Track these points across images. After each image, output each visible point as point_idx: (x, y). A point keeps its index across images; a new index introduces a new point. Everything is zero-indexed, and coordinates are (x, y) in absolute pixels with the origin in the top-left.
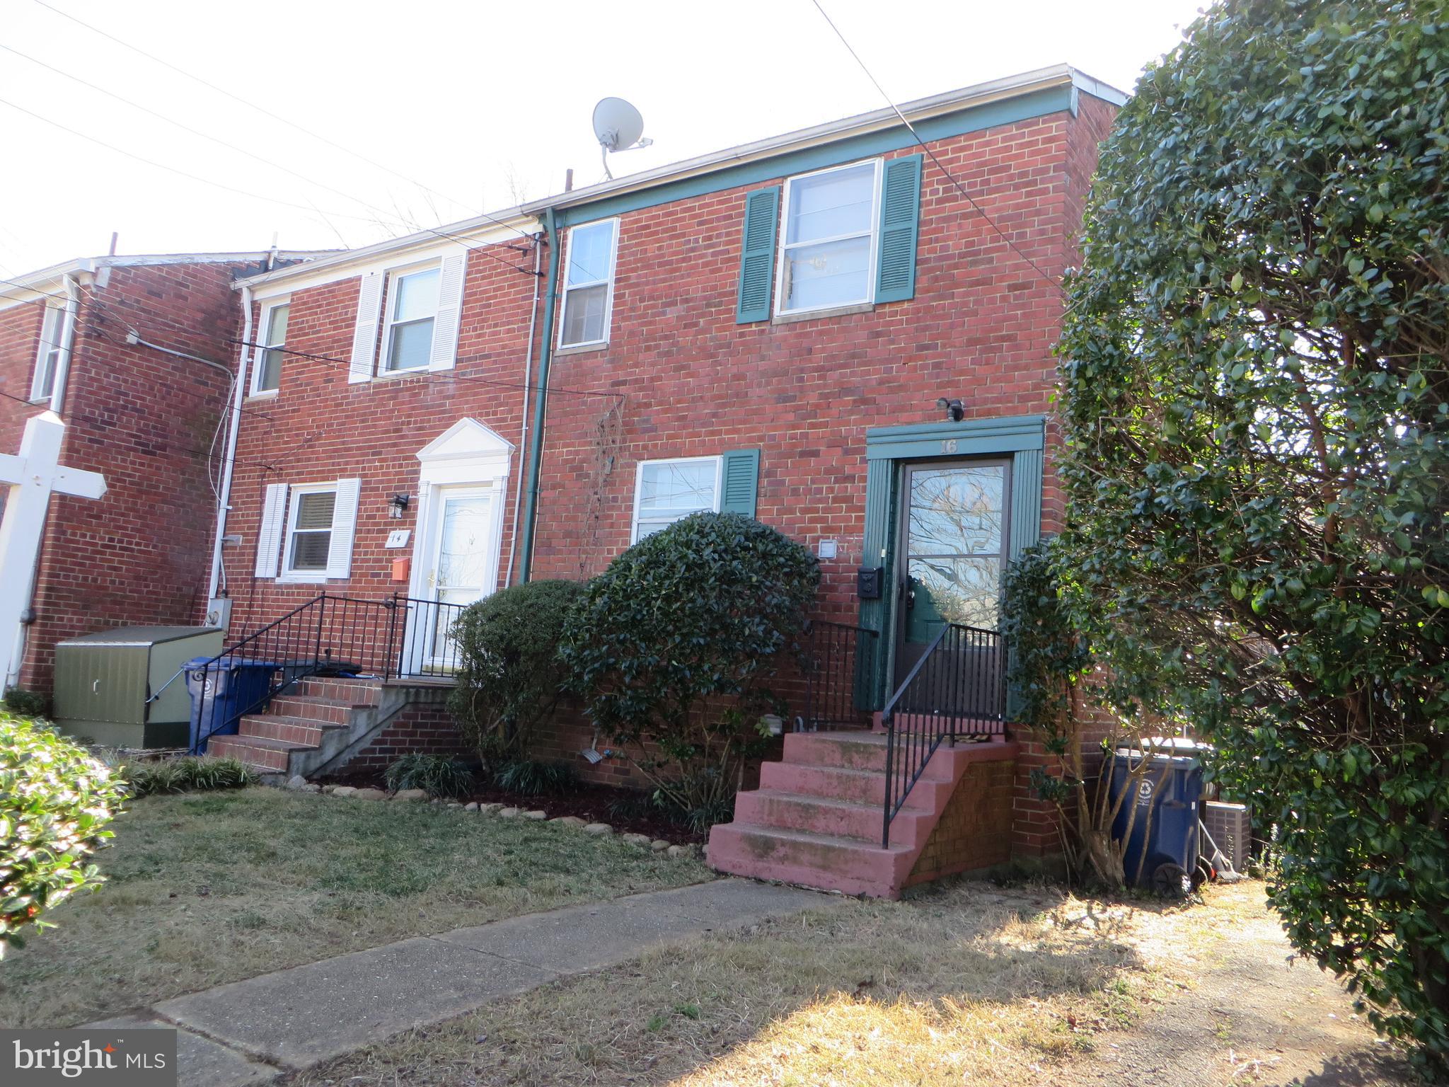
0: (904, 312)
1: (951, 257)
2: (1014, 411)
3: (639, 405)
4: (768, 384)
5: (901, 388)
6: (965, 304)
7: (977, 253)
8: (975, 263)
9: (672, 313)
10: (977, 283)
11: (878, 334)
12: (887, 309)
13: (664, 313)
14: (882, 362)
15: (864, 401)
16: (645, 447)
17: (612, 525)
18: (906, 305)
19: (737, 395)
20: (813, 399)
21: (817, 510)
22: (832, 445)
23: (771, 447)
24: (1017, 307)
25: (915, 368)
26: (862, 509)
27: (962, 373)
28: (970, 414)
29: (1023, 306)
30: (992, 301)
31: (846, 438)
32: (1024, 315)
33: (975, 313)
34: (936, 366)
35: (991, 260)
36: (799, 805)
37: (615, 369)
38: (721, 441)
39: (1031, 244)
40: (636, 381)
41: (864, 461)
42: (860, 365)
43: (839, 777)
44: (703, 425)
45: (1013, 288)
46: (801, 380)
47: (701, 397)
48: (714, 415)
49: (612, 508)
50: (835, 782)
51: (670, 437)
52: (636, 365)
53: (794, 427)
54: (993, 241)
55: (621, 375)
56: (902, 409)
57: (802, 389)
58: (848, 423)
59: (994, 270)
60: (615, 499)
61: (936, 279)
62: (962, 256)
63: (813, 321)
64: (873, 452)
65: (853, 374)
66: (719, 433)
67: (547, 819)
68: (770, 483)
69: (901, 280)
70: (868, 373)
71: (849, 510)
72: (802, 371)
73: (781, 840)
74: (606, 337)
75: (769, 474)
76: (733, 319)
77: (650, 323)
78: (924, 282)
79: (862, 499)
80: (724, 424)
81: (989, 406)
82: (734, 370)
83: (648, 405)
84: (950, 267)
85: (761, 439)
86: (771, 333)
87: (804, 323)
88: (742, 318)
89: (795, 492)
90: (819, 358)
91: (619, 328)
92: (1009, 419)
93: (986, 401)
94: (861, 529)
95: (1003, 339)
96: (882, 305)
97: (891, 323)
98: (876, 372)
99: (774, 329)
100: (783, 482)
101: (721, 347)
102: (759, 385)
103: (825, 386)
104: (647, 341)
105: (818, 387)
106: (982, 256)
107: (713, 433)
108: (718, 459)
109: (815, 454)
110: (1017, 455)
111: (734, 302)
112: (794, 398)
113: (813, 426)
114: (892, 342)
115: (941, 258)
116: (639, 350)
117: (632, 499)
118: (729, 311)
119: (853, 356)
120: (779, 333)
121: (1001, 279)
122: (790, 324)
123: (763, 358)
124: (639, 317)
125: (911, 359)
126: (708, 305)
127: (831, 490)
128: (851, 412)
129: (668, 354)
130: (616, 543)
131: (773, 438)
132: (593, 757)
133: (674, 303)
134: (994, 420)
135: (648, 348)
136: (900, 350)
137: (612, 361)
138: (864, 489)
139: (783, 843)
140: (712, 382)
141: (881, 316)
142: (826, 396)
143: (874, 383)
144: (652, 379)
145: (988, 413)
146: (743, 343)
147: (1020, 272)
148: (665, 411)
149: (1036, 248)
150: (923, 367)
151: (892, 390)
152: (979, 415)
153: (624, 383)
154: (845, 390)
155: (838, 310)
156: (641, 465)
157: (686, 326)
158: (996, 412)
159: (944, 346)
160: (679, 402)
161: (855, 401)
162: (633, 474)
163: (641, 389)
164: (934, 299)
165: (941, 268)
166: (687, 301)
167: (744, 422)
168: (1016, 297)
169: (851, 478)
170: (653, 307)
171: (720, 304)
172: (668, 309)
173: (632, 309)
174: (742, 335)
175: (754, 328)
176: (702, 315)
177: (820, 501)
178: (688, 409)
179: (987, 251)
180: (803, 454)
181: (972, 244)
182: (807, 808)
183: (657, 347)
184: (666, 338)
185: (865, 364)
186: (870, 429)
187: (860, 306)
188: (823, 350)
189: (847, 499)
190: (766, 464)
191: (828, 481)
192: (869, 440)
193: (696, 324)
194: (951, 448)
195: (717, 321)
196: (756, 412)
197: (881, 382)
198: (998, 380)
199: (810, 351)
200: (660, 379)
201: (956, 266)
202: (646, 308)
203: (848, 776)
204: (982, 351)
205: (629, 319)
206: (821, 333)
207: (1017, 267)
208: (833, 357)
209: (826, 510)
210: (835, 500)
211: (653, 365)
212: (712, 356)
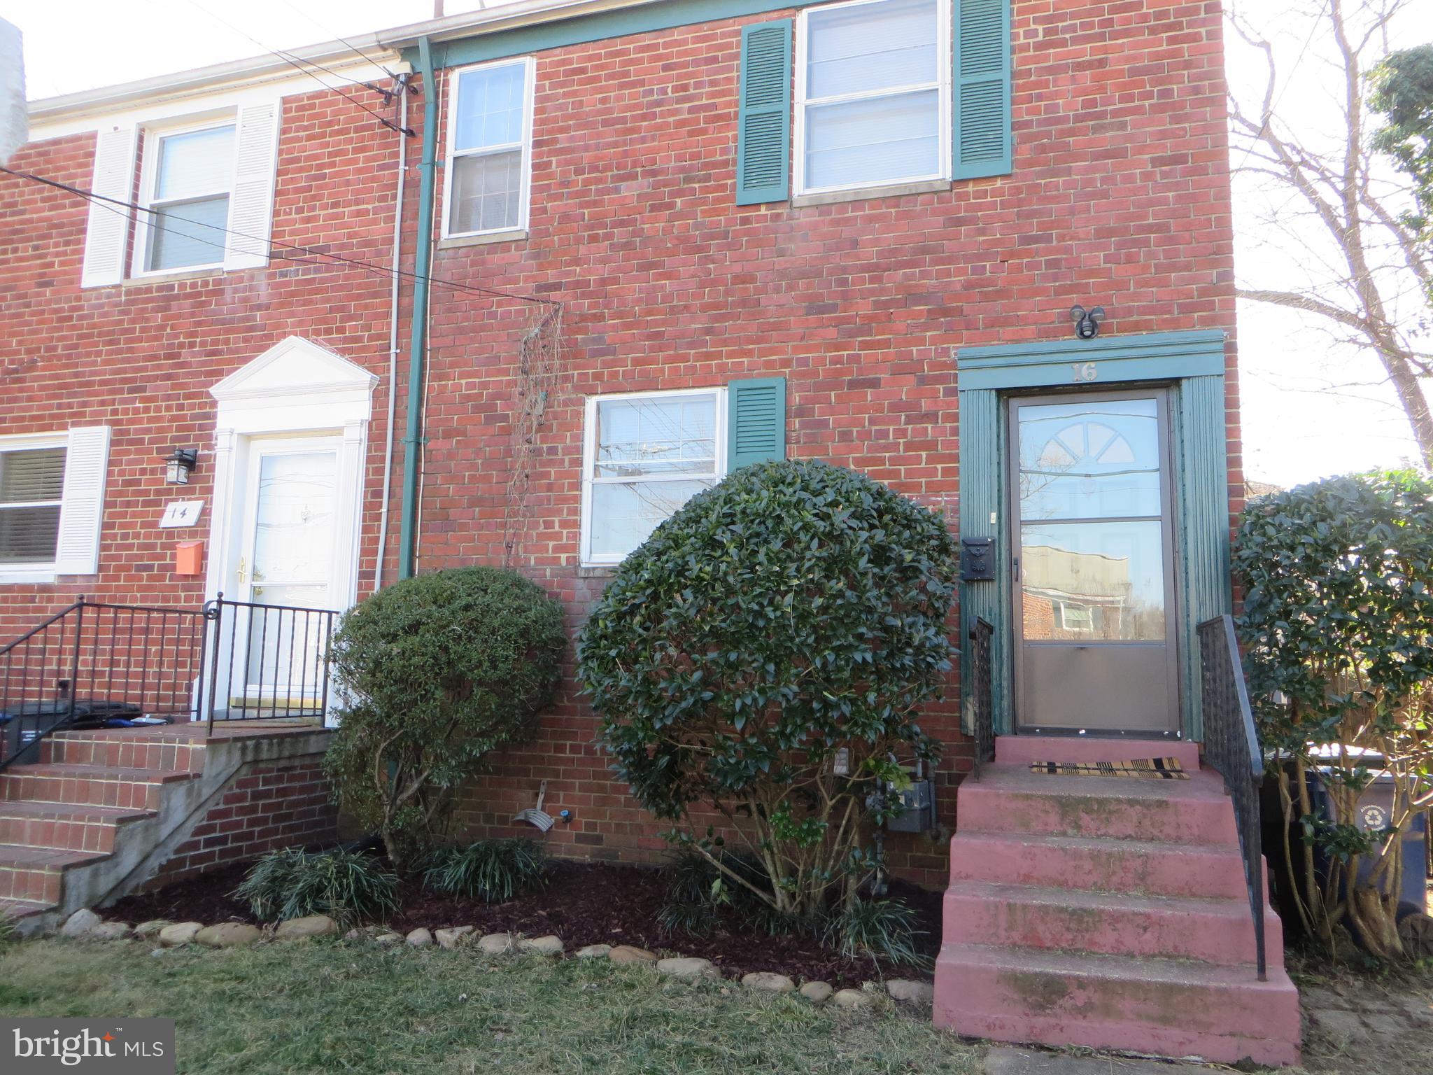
0: (997, 193)
1: (1065, 119)
2: (1175, 325)
3: (584, 318)
4: (791, 288)
5: (1000, 294)
6: (1090, 182)
7: (1102, 115)
8: (1102, 128)
9: (629, 190)
10: (1107, 155)
11: (960, 222)
12: (971, 188)
13: (617, 190)
14: (967, 259)
15: (946, 312)
16: (597, 376)
17: (550, 488)
18: (999, 183)
19: (743, 303)
20: (864, 308)
21: (881, 461)
22: (898, 371)
23: (802, 375)
24: (1168, 188)
25: (1019, 268)
26: (956, 458)
27: (1091, 273)
28: (1108, 329)
29: (1176, 186)
30: (1130, 179)
31: (921, 362)
32: (1179, 198)
33: (1105, 195)
34: (1049, 264)
35: (1123, 126)
36: (1062, 910)
37: (541, 267)
38: (722, 368)
39: (1181, 105)
40: (577, 284)
41: (953, 392)
42: (935, 262)
43: (1094, 856)
44: (691, 345)
45: (1157, 162)
46: (844, 282)
47: (686, 307)
48: (708, 331)
49: (551, 463)
50: (1088, 865)
51: (636, 362)
52: (577, 261)
53: (838, 347)
54: (1123, 99)
55: (551, 276)
56: (1005, 322)
57: (845, 296)
58: (921, 341)
59: (1129, 138)
60: (553, 451)
61: (1043, 149)
62: (1078, 119)
63: (858, 203)
64: (967, 380)
65: (924, 275)
66: (718, 355)
67: (570, 949)
68: (804, 425)
69: (995, 149)
70: (948, 273)
71: (930, 460)
72: (845, 270)
73: (1077, 978)
74: (524, 222)
75: (800, 413)
76: (732, 198)
77: (595, 203)
78: (1026, 152)
79: (956, 444)
80: (725, 343)
81: (1135, 318)
82: (737, 268)
83: (600, 317)
84: (1063, 133)
85: (786, 363)
86: (790, 218)
87: (842, 206)
88: (744, 197)
89: (845, 436)
90: (871, 254)
91: (544, 210)
92: (1168, 336)
93: (1130, 311)
94: (955, 486)
95: (1150, 229)
96: (964, 182)
97: (979, 207)
98: (960, 272)
99: (796, 213)
100: (825, 424)
101: (713, 237)
102: (777, 290)
103: (882, 291)
104: (591, 227)
105: (872, 292)
106: (1109, 120)
107: (708, 356)
108: (721, 395)
109: (874, 384)
110: (1184, 383)
111: (732, 175)
112: (834, 308)
113: (865, 346)
114: (982, 232)
115: (1048, 122)
116: (579, 241)
117: (579, 450)
118: (723, 188)
119: (925, 250)
120: (803, 219)
121: (1141, 150)
122: (822, 207)
123: (781, 253)
124: (578, 194)
125: (1012, 255)
126: (688, 180)
127: (903, 433)
128: (926, 327)
129: (628, 246)
130: (560, 512)
131: (804, 362)
132: (542, 821)
133: (633, 176)
134: (1145, 337)
135: (593, 239)
136: (996, 243)
137: (536, 256)
138: (955, 431)
139: (1081, 984)
140: (702, 286)
141: (960, 197)
142: (887, 305)
143: (959, 287)
144: (603, 282)
145: (1137, 327)
146: (747, 233)
147: (1168, 142)
148: (628, 326)
149: (1188, 110)
150: (1031, 266)
151: (986, 297)
152: (1123, 329)
153: (557, 286)
154: (914, 296)
155: (898, 186)
156: (591, 403)
157: (654, 208)
158: (1148, 326)
159: (1061, 238)
160: (650, 313)
161: (929, 311)
162: (580, 415)
163: (584, 296)
164: (1041, 175)
165: (1048, 135)
166: (653, 173)
167: (759, 340)
168: (1165, 175)
169: (931, 417)
170: (598, 181)
171: (707, 178)
172: (623, 185)
173: (564, 184)
174: (745, 221)
175: (763, 211)
176: (680, 193)
177: (886, 448)
178: (664, 323)
179: (1115, 113)
180: (853, 384)
181: (1093, 103)
182: (1079, 915)
183: (608, 236)
184: (622, 224)
185: (942, 261)
186: (955, 350)
187: (930, 183)
188: (876, 242)
189: (930, 446)
190: (797, 398)
191: (896, 421)
192: (961, 364)
193: (671, 206)
194: (1088, 373)
195: (704, 202)
196: (775, 327)
197: (969, 286)
198: (1146, 284)
199: (855, 243)
200: (615, 281)
201: (1072, 133)
202: (587, 182)
203: (1110, 855)
204: (1119, 246)
205: (559, 197)
206: (871, 219)
207: (1163, 135)
208: (893, 252)
209: (893, 461)
210: (909, 446)
211: (604, 261)
212: (699, 249)
